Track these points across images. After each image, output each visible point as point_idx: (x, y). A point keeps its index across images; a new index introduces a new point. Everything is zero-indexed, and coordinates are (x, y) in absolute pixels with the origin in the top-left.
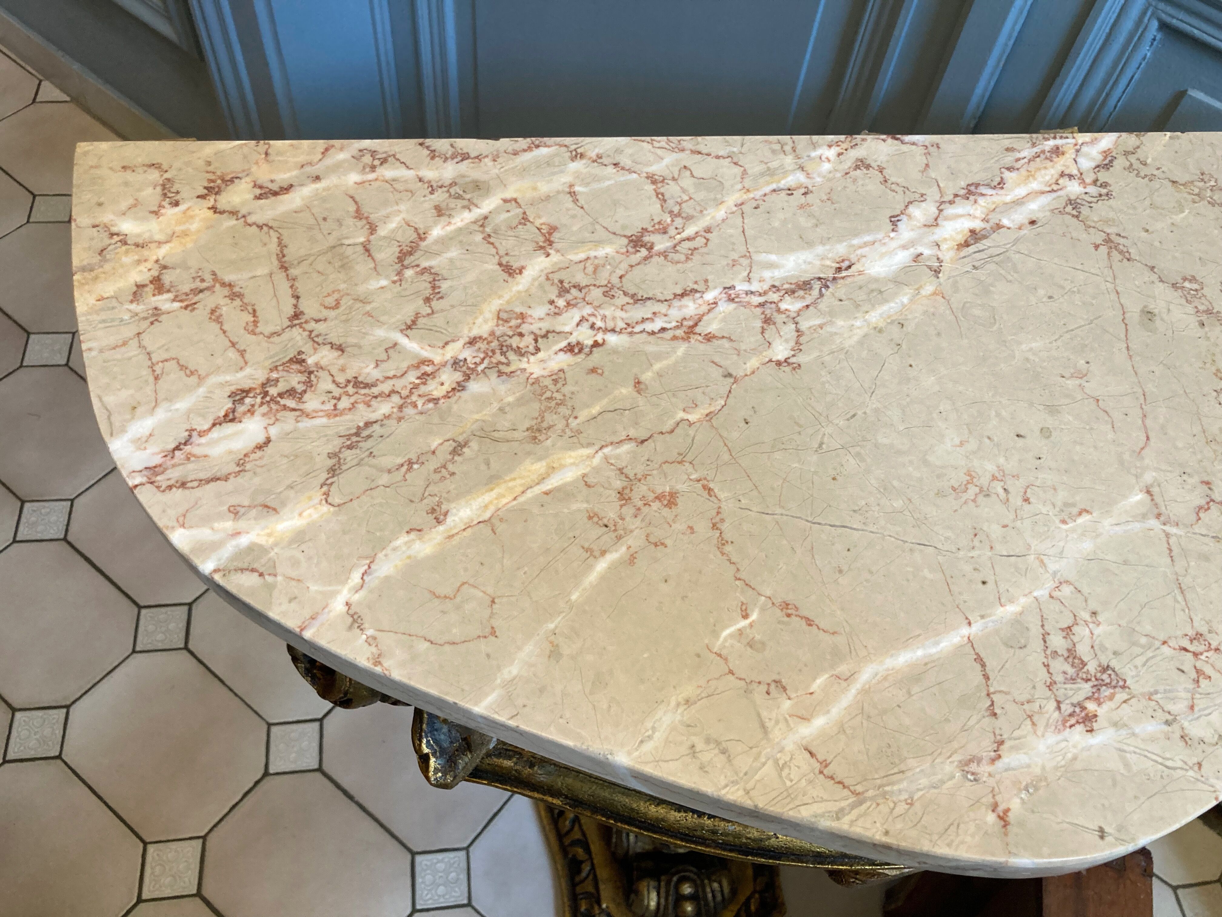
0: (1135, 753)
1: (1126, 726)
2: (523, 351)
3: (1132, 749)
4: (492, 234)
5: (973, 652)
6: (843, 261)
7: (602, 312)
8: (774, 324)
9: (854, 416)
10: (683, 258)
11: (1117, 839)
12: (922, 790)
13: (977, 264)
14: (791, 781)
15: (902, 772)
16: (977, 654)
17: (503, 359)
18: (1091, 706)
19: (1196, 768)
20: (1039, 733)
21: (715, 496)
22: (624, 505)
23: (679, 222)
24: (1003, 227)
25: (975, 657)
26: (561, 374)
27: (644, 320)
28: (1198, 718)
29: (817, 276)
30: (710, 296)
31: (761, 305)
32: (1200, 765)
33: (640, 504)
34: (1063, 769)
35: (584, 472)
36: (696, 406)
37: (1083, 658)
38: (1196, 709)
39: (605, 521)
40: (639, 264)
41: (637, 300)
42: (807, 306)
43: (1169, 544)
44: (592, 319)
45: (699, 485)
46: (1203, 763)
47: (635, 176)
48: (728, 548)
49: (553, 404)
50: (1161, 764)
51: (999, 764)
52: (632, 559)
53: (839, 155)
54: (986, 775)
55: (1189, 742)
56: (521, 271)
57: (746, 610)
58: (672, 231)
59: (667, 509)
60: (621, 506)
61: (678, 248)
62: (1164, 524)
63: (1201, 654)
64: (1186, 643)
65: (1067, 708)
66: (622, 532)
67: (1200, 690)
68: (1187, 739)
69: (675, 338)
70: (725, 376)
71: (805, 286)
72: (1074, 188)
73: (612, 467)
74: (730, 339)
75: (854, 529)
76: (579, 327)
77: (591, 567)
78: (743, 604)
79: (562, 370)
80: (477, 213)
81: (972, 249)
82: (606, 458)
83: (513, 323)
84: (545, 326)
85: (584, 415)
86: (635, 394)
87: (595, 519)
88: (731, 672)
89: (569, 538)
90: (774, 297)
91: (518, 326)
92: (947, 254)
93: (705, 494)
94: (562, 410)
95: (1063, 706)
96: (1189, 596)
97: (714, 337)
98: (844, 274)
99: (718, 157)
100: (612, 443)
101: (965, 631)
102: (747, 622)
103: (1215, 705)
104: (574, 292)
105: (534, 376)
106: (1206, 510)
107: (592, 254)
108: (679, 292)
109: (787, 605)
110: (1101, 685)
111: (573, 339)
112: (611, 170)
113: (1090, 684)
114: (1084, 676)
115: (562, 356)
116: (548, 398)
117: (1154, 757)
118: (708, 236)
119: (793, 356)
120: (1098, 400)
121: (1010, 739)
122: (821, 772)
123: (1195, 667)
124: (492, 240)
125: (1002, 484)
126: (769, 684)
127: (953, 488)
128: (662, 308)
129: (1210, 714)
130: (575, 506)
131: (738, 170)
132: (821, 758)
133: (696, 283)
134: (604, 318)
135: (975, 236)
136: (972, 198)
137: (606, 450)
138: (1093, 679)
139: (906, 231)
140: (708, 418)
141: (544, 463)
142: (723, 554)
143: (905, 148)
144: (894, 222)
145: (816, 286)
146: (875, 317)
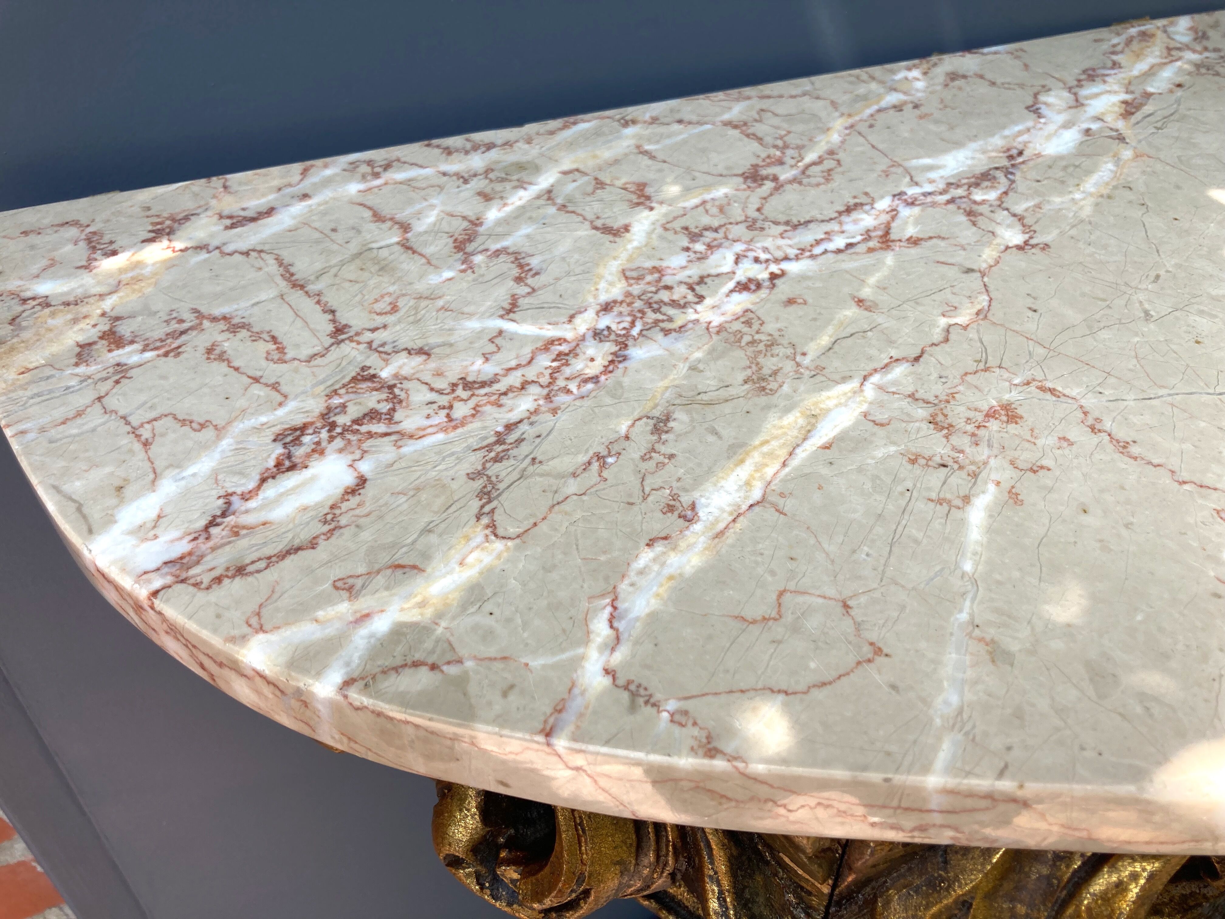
2: (681, 303)
4: (567, 204)
6: (1008, 150)
7: (758, 245)
8: (981, 214)
9: (1158, 277)
10: (820, 180)
13: (1159, 125)
17: (659, 317)
21: (1064, 395)
22: (949, 434)
23: (791, 152)
24: (1153, 94)
26: (750, 315)
27: (818, 242)
29: (993, 166)
30: (882, 206)
31: (950, 201)
33: (970, 428)
35: (861, 410)
36: (956, 307)
39: (937, 459)
40: (771, 195)
41: (795, 226)
42: (1005, 193)
44: (751, 254)
45: (1032, 388)
47: (708, 127)
48: (1135, 450)
49: (761, 347)
52: (1013, 496)
53: (925, 73)
56: (626, 228)
58: (789, 161)
59: (1013, 426)
60: (947, 437)
61: (808, 172)
66: (971, 468)
69: (871, 250)
70: (966, 272)
71: (986, 177)
72: (1192, 56)
73: (898, 396)
74: (941, 238)
76: (740, 265)
77: (962, 523)
79: (749, 311)
80: (535, 189)
81: (1139, 115)
82: (879, 389)
83: (650, 278)
84: (694, 273)
85: (812, 349)
86: (866, 313)
87: (922, 461)
89: (902, 494)
90: (959, 192)
91: (659, 280)
92: (1117, 124)
93: (1049, 396)
94: (781, 350)
97: (920, 239)
98: (1019, 160)
99: (793, 97)
100: (876, 370)
104: (710, 234)
105: (715, 324)
107: (707, 197)
108: (841, 208)
111: (740, 278)
112: (676, 127)
115: (737, 297)
116: (750, 343)
118: (836, 157)
119: (1031, 238)
124: (570, 209)
128: (834, 227)
130: (879, 453)
131: (825, 102)
133: (855, 197)
134: (766, 250)
135: (1131, 105)
136: (1097, 79)
137: (874, 380)
139: (1054, 115)
140: (981, 317)
141: (796, 414)
142: (1133, 458)
143: (990, 58)
144: (1034, 111)
145: (998, 175)
146: (1090, 188)
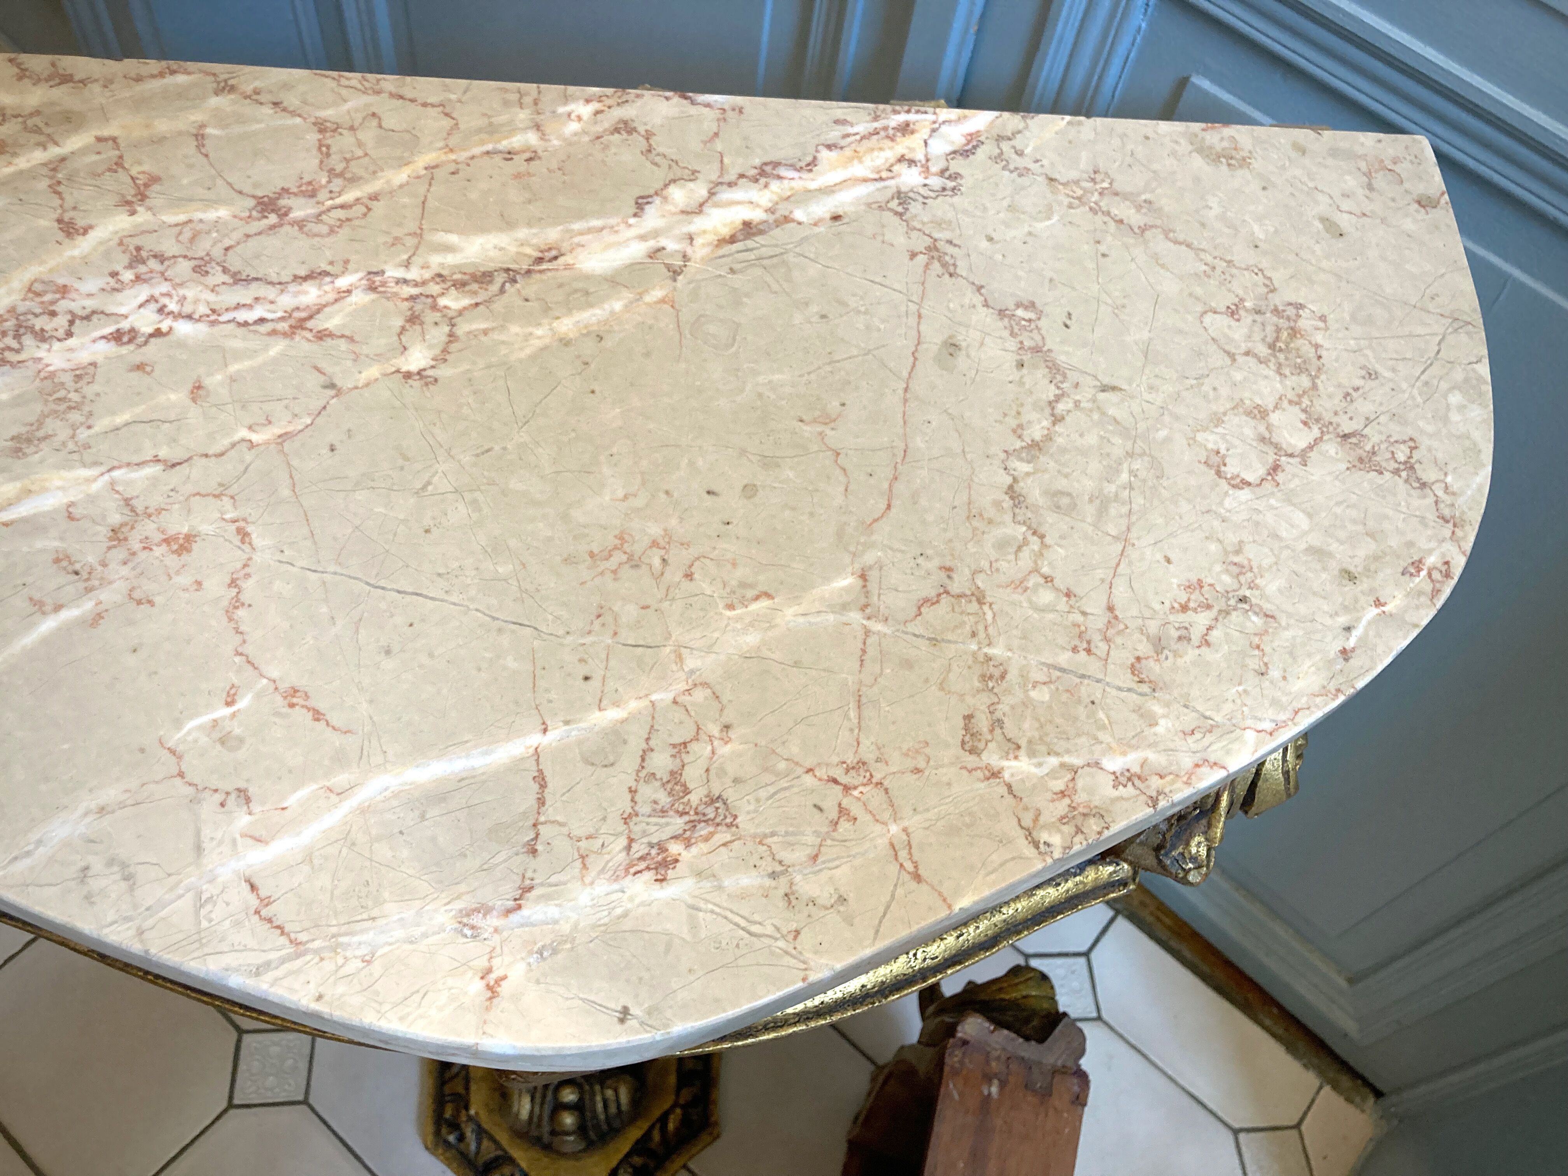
0: (712, 912)
1: (714, 876)
2: (47, 335)
3: (710, 906)
4: (65, 182)
5: (535, 768)
6: (550, 249)
7: (182, 292)
8: (422, 324)
9: (488, 451)
10: (325, 229)
11: (642, 1023)
12: (391, 944)
13: (737, 267)
14: (210, 921)
15: (373, 919)
16: (540, 771)
17: (14, 344)
18: (675, 848)
19: (790, 937)
20: (587, 880)
21: (250, 544)
22: (115, 547)
23: (337, 183)
24: (793, 221)
25: (536, 774)
26: (91, 370)
27: (238, 307)
28: (821, 870)
29: (506, 266)
30: (343, 282)
31: (412, 298)
32: (797, 933)
33: (136, 546)
34: (602, 928)
35: (72, 499)
36: (270, 422)
37: (688, 785)
38: (820, 859)
39: (77, 567)
40: (260, 233)
41: (238, 279)
42: (477, 304)
43: (865, 643)
44: (165, 301)
45: (233, 527)
46: (803, 932)
47: (298, 120)
48: (241, 613)
49: (63, 407)
50: (743, 929)
51: (515, 918)
52: (98, 618)
53: (597, 113)
54: (491, 930)
55: (794, 902)
56: (85, 231)
57: (235, 694)
58: (322, 195)
59: (175, 556)
60: (109, 548)
61: (324, 217)
62: (869, 618)
63: (855, 788)
64: (838, 773)
65: (639, 849)
66: (96, 583)
67: (834, 834)
68: (792, 897)
69: (274, 333)
70: (325, 387)
71: (484, 278)
72: (910, 178)
73: (117, 496)
74: (351, 339)
75: (432, 599)
76: (142, 310)
77: (32, 626)
78: (233, 686)
79: (94, 364)
80: (54, 151)
81: (739, 246)
82: (112, 483)
83: (48, 297)
84: (91, 304)
85: (102, 424)
86: (188, 402)
87: (65, 563)
88: (181, 775)
89: (15, 586)
90: (434, 289)
91: (53, 303)
92: (700, 251)
93: (236, 540)
94: (75, 417)
95: (635, 846)
96: (866, 713)
97: (331, 335)
98: (544, 266)
99: (425, 105)
100: (128, 465)
101: (535, 739)
102: (229, 711)
103: (849, 856)
104: (153, 264)
105: (51, 369)
106: (933, 604)
107: (199, 215)
108: (303, 273)
109: (296, 691)
110: (700, 821)
111: (125, 325)
112: (268, 110)
113: (686, 818)
114: (681, 809)
115: (102, 345)
116: (59, 399)
117: (737, 919)
118: (372, 204)
119: (433, 367)
120: (838, 454)
121: (542, 885)
122: (257, 912)
123: (840, 804)
124: (60, 189)
125: (663, 552)
126: (228, 793)
127: (592, 555)
128: (270, 292)
129: (837, 867)
130: (39, 544)
131: (446, 123)
132: (263, 893)
133: (331, 263)
134: (182, 300)
135: (749, 229)
136: (763, 181)
137: (116, 474)
138: (692, 813)
139: (653, 218)
140: (280, 440)
141: (18, 485)
142: (230, 619)
143: (693, 110)
144: (641, 204)
145: (500, 279)
146: (567, 325)
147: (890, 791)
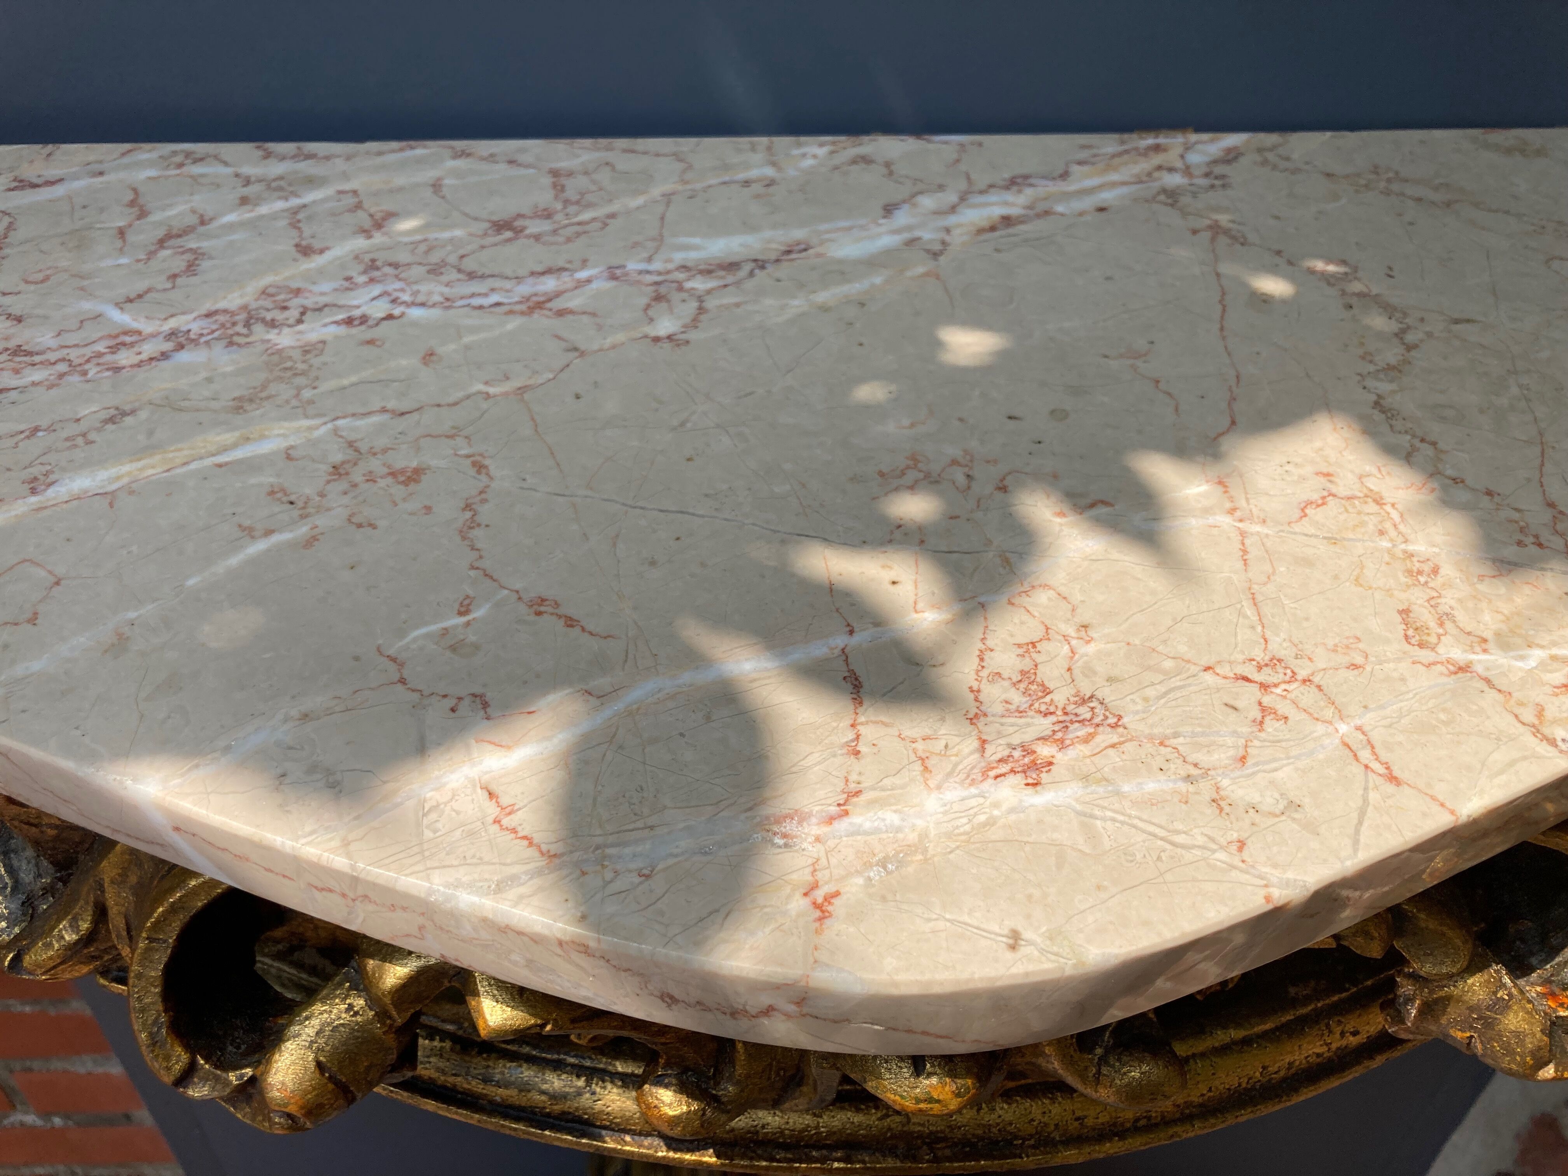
0: (1113, 820)
1: (1107, 780)
2: (277, 323)
3: (1109, 814)
4: (303, 220)
5: (845, 668)
6: (798, 244)
7: (415, 287)
8: (668, 301)
9: (751, 394)
10: (561, 239)
11: (1042, 951)
12: (676, 856)
13: (1002, 247)
14: (435, 831)
15: (652, 828)
16: (852, 672)
17: (244, 331)
18: (1045, 751)
19: (1234, 848)
20: (932, 783)
21: (487, 474)
22: (334, 480)
23: (572, 209)
24: (1055, 213)
25: (847, 674)
26: (320, 346)
27: (473, 295)
28: (1254, 773)
29: (754, 258)
30: (583, 275)
31: (657, 283)
32: (1242, 845)
33: (359, 479)
34: (963, 838)
35: (293, 443)
36: (508, 378)
37: (1046, 683)
38: (1250, 761)
39: (293, 498)
40: (495, 245)
41: (472, 276)
42: (725, 286)
43: (1243, 544)
44: (398, 294)
45: (469, 461)
46: (1249, 842)
47: (532, 171)
48: (477, 533)
49: (289, 374)
50: (1162, 839)
51: (842, 825)
52: (311, 541)
53: (832, 152)
54: (811, 839)
55: (1227, 809)
56: (323, 251)
57: (469, 605)
58: (559, 217)
59: (401, 487)
60: (328, 482)
61: (560, 231)
62: (1241, 521)
63: (1276, 686)
64: (1249, 670)
65: (995, 751)
66: (312, 510)
67: (1263, 735)
68: (1222, 803)
69: (511, 312)
70: (568, 350)
71: (732, 266)
72: (1175, 180)
73: (340, 440)
74: (594, 315)
75: (698, 516)
76: (374, 302)
77: (239, 549)
78: (467, 597)
79: (324, 342)
80: (295, 202)
81: (1000, 233)
82: (336, 432)
83: (282, 297)
84: (323, 300)
85: (328, 385)
86: (419, 366)
87: (279, 495)
88: (402, 681)
89: (224, 516)
90: (680, 276)
92: (958, 238)
93: (472, 472)
94: (300, 381)
95: (990, 749)
96: (1267, 610)
97: (571, 312)
98: (793, 256)
99: (657, 155)
100: (353, 415)
101: (840, 641)
102: (463, 619)
103: (1288, 758)
104: (388, 270)
105: (279, 347)
106: (1318, 506)
107: (434, 236)
108: (539, 268)
109: (543, 600)
110: (1072, 722)
111: (357, 313)
112: (501, 166)
113: (1053, 719)
114: (1043, 708)
115: (333, 329)
116: (286, 369)
117: (1152, 829)
118: (608, 221)
119: (683, 332)
120: (1158, 382)
121: (873, 788)
122: (497, 821)
123: (1260, 704)
124: (300, 225)
125: (966, 470)
126: (460, 699)
127: (882, 474)
128: (508, 285)
129: (1276, 770)
130: (253, 481)
131: (681, 166)
132: (505, 801)
133: (569, 262)
134: (416, 293)
135: (1007, 221)
136: (1015, 188)
137: (340, 423)
138: (1059, 713)
139: (902, 218)
140: (519, 392)
141: (237, 434)
142: (464, 538)
143: (930, 146)
144: (889, 210)
145: (747, 268)
146: (822, 297)
147: (1324, 688)
